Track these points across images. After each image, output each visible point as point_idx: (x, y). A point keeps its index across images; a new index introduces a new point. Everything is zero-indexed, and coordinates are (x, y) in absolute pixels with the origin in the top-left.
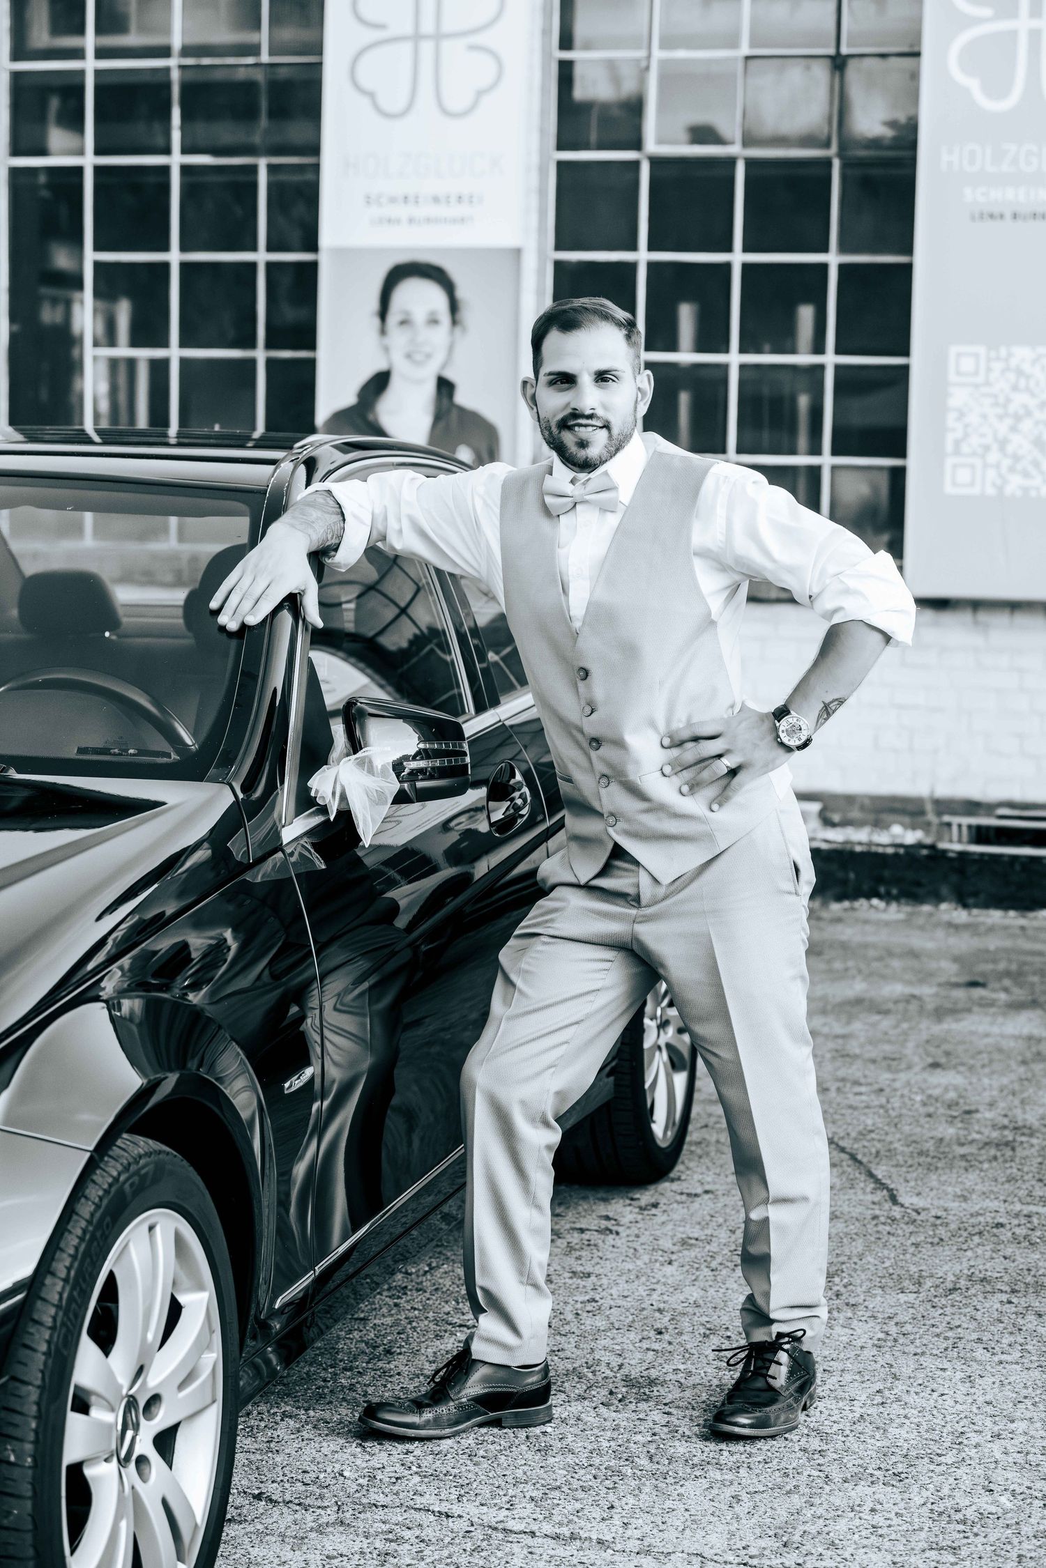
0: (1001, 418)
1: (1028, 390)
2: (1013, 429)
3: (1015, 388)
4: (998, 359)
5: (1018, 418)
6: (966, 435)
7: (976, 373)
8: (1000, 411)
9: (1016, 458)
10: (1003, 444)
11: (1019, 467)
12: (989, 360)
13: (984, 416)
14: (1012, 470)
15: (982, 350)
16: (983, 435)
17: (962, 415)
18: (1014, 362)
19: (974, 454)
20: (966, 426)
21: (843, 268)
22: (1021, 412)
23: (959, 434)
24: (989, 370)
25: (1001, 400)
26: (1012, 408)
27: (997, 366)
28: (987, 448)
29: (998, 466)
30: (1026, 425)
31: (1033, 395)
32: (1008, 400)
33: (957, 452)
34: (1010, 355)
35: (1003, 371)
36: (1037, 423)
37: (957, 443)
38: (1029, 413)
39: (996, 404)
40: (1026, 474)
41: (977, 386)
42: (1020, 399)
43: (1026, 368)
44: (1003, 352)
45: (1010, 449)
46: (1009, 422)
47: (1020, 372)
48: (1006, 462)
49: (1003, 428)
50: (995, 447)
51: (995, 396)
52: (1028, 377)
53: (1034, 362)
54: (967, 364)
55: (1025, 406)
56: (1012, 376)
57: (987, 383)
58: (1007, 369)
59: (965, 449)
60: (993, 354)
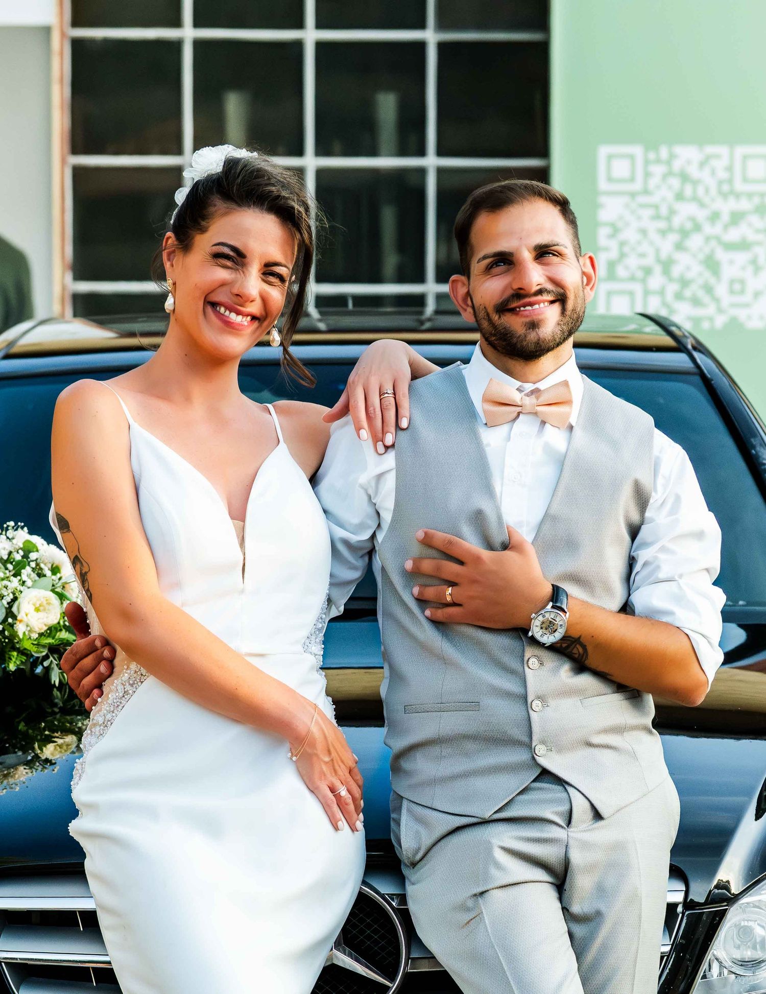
0: (663, 233)
1: (695, 199)
2: (679, 247)
3: (680, 197)
4: (658, 161)
5: (684, 234)
6: (622, 256)
7: (632, 179)
8: (662, 225)
9: (685, 283)
10: (667, 265)
11: (688, 293)
12: (647, 162)
13: (644, 232)
14: (679, 296)
15: (637, 150)
16: (642, 255)
17: (615, 230)
18: (677, 165)
19: (632, 278)
20: (622, 244)
21: (442, 47)
22: (689, 225)
23: (614, 254)
24: (647, 175)
25: (664, 211)
26: (677, 221)
27: (658, 170)
28: (648, 271)
29: (662, 292)
30: (695, 242)
31: (702, 205)
32: (672, 212)
33: (612, 276)
34: (672, 156)
35: (665, 177)
36: (708, 239)
37: (612, 265)
38: (698, 228)
39: (657, 217)
40: (696, 302)
41: (633, 195)
42: (686, 210)
43: (693, 171)
44: (664, 152)
45: (676, 271)
46: (673, 238)
47: (685, 177)
48: (672, 288)
49: (667, 246)
50: (658, 269)
51: (656, 207)
52: (695, 183)
53: (702, 165)
54: (621, 169)
55: (692, 219)
56: (675, 182)
57: (646, 192)
58: (669, 174)
59: (621, 272)
60: (652, 156)
